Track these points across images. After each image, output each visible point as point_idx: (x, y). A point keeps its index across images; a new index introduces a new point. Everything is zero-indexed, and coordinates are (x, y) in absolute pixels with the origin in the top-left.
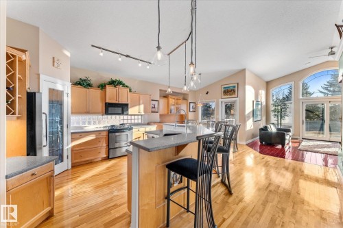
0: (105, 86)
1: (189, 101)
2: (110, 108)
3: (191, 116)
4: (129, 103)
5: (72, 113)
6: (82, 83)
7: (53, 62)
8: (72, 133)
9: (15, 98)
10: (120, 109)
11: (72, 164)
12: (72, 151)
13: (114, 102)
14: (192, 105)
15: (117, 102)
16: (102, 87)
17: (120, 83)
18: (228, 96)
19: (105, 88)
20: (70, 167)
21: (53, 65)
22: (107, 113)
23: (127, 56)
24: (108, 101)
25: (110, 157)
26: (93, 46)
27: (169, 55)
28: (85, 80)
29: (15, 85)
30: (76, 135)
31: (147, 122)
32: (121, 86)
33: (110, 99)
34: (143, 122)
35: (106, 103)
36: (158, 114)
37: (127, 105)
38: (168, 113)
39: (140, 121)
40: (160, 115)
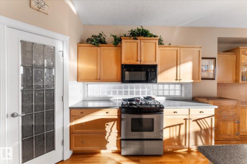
0: (120, 40)
2: (127, 73)
4: (158, 63)
8: (71, 108)
10: (143, 73)
12: (71, 133)
13: (133, 62)
15: (139, 63)
21: (30, 5)
24: (124, 62)
25: (123, 154)
30: (76, 112)
31: (190, 96)
33: (127, 59)
34: (183, 95)
35: (122, 65)
36: (214, 83)
37: (154, 67)
38: (237, 81)
39: (178, 94)
40: (218, 84)
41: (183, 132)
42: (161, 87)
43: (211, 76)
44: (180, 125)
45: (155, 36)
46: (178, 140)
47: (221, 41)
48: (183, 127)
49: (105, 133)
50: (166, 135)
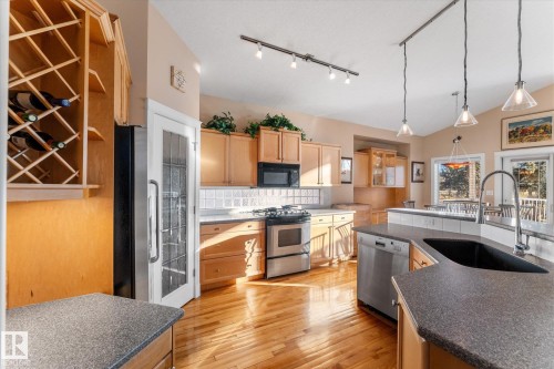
0: (258, 129)
1: (412, 158)
2: (266, 174)
3: (414, 191)
4: (300, 163)
5: (203, 184)
6: (217, 125)
7: (172, 76)
8: (202, 224)
9: (81, 136)
10: (285, 175)
11: (202, 286)
12: (202, 260)
13: (274, 160)
14: (416, 167)
15: (280, 161)
16: (253, 130)
17: (284, 123)
18: (525, 144)
19: (259, 134)
20: (198, 294)
21: (172, 83)
22: (261, 182)
23: (307, 58)
24: (263, 159)
25: (269, 275)
26: (244, 38)
27: (404, 42)
28: (223, 119)
29: (82, 98)
30: (209, 229)
31: (329, 203)
32: (286, 128)
33: (266, 155)
34: (322, 203)
35: (259, 164)
36: (351, 187)
37: (297, 167)
38: (369, 185)
39: (316, 201)
40: (355, 188)
41: (327, 242)
42: (304, 192)
43: (349, 180)
44: (323, 235)
45: (296, 129)
46: (322, 252)
47: (356, 138)
48: (327, 237)
49: (244, 254)
50: (313, 247)
